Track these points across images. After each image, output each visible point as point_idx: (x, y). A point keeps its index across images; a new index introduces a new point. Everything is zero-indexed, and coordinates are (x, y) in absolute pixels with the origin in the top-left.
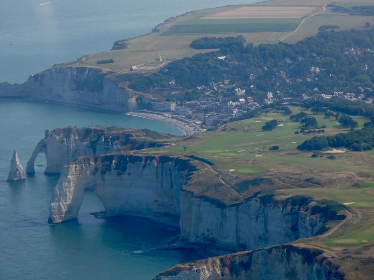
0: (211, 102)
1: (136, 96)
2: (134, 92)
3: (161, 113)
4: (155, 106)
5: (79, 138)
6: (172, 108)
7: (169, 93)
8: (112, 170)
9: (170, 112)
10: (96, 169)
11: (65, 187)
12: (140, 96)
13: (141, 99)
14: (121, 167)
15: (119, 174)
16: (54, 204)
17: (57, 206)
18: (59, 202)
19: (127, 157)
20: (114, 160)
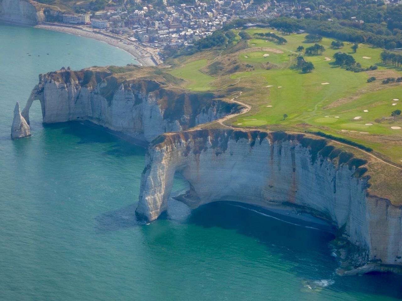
0: (120, 12)
1: (43, 8)
2: (40, 4)
3: (78, 27)
4: (66, 18)
5: (79, 82)
6: (87, 21)
7: (75, 4)
8: (209, 149)
9: (85, 24)
10: (188, 148)
11: (159, 175)
12: (47, 9)
13: (48, 11)
14: (219, 145)
15: (217, 154)
16: (149, 197)
17: (152, 200)
18: (153, 195)
19: (224, 131)
20: (209, 137)
